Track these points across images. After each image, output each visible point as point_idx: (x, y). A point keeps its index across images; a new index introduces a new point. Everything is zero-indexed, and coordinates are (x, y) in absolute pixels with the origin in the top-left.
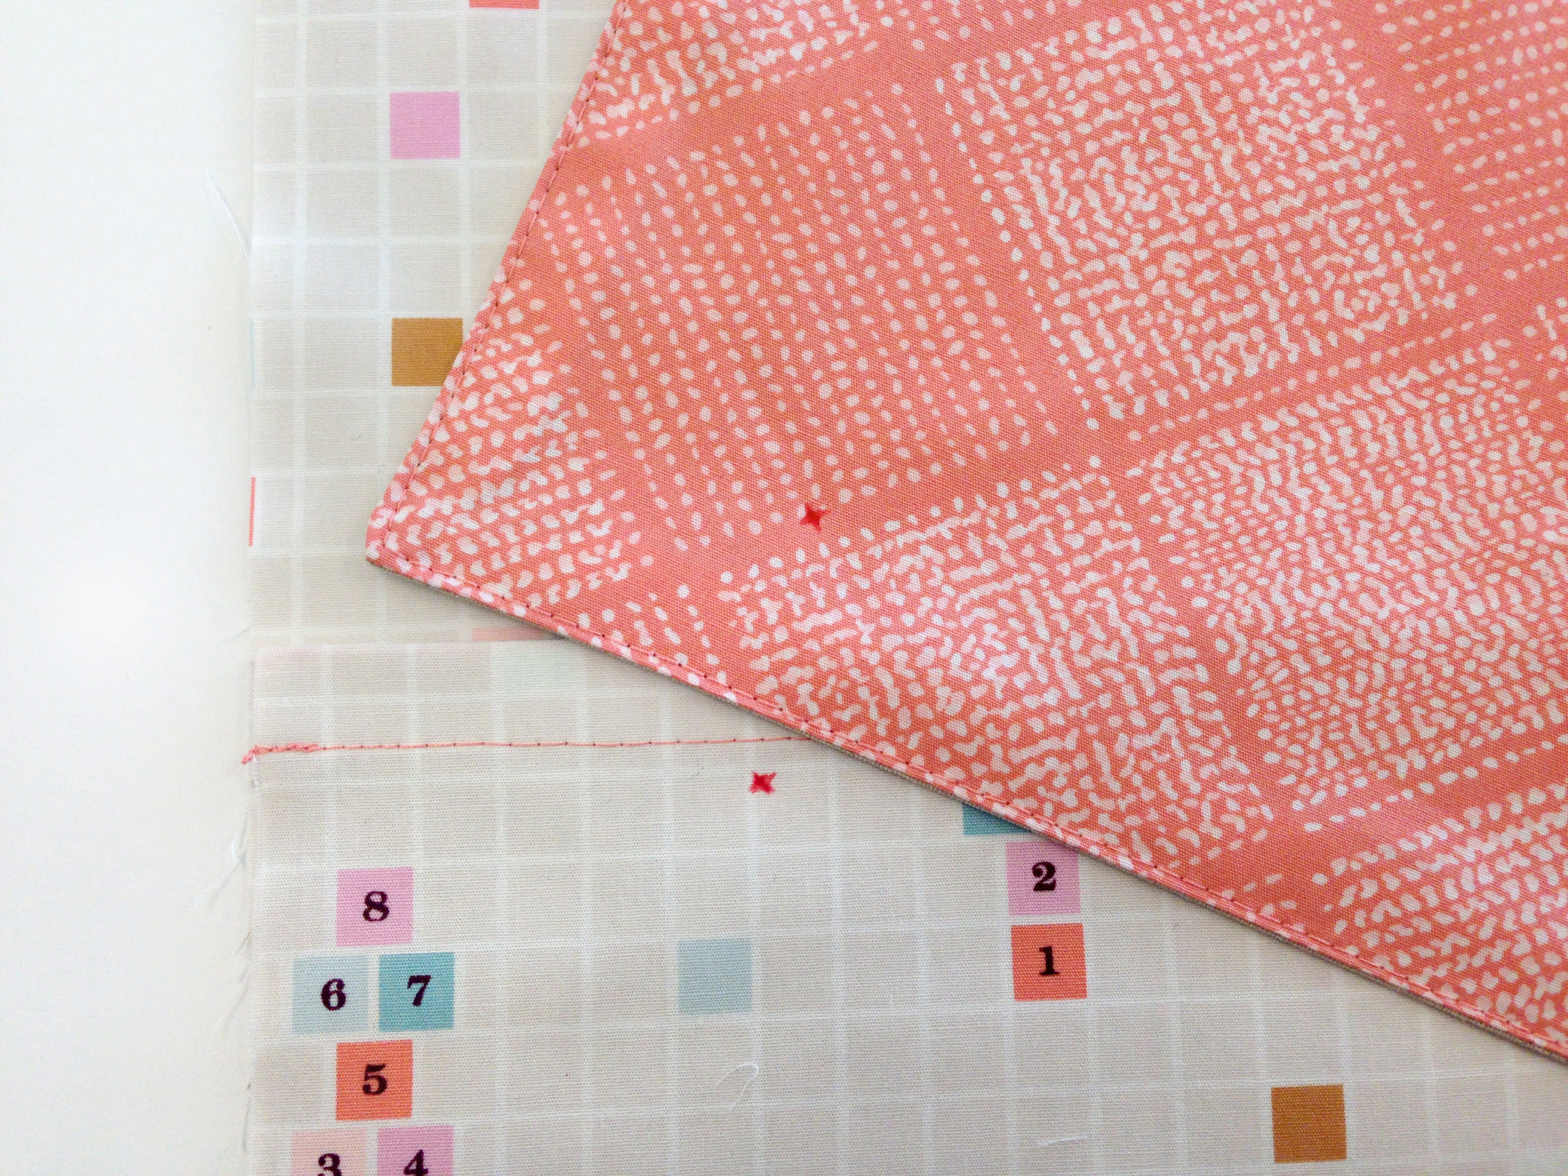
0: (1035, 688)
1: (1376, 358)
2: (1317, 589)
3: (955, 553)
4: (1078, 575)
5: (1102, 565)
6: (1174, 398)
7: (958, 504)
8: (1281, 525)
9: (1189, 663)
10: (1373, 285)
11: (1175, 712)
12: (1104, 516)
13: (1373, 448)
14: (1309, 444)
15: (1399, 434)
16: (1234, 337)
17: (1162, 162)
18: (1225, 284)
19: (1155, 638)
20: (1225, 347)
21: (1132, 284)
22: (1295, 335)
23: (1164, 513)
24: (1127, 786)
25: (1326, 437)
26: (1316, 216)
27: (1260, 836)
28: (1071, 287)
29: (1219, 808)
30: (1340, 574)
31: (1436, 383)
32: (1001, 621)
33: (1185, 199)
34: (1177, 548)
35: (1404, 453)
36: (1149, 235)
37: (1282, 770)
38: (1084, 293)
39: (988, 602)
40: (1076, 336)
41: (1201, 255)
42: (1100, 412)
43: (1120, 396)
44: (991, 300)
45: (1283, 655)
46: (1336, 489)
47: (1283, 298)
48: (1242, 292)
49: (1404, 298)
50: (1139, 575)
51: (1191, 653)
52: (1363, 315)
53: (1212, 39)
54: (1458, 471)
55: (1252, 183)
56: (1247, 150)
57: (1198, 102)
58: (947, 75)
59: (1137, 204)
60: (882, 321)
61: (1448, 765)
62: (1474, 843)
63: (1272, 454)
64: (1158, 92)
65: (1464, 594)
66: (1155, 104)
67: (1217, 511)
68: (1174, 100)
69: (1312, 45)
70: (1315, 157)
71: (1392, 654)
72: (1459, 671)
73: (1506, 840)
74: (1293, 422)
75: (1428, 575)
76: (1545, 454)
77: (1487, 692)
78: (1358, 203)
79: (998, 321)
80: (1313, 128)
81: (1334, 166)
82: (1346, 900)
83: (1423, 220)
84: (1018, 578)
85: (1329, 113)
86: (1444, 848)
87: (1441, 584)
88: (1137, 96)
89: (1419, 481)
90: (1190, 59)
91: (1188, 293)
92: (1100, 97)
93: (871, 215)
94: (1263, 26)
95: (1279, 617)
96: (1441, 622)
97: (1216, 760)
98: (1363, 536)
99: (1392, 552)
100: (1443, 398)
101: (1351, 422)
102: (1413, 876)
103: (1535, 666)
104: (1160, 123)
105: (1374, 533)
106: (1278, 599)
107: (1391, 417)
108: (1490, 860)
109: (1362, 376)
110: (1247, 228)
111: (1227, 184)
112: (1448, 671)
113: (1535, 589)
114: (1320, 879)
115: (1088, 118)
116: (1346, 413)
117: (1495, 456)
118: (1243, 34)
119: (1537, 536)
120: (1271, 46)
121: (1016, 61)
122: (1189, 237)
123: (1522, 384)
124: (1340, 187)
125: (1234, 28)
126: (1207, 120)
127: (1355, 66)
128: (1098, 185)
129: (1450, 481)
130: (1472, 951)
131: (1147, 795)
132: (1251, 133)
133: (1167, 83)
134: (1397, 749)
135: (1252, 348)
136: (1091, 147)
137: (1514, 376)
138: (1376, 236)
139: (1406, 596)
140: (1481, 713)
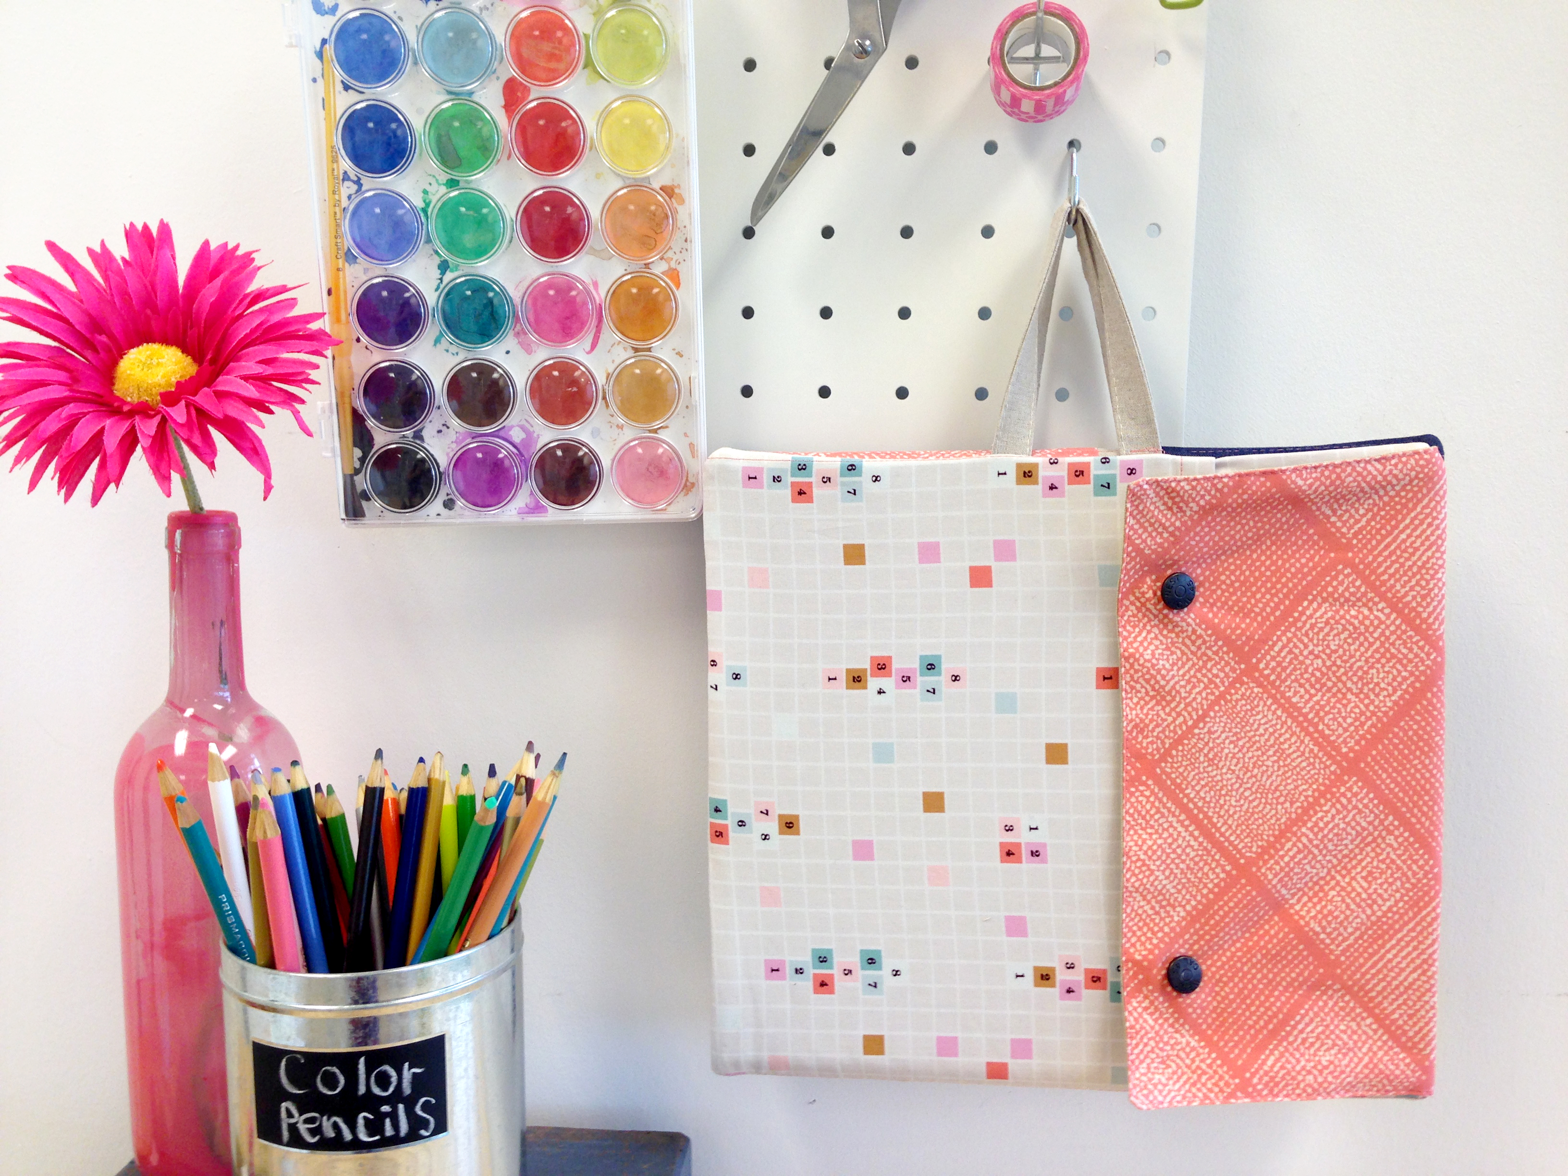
0: (1163, 677)
1: (1316, 735)
2: (1232, 746)
3: (1193, 637)
4: (1204, 675)
5: (1211, 681)
6: (1274, 681)
7: (1209, 632)
8: (1248, 728)
9: (1191, 718)
10: (1340, 725)
11: (1175, 720)
12: (1227, 676)
13: (1286, 746)
14: (1279, 727)
15: (1294, 752)
16: (1302, 690)
17: (1350, 645)
18: (1318, 680)
19: (1194, 704)
20: (1298, 689)
21: (1306, 653)
22: (1312, 708)
23: (1236, 693)
24: (1147, 715)
25: (1283, 731)
26: (1353, 698)
27: (1149, 757)
28: (1295, 635)
29: (1152, 743)
30: (1240, 751)
31: (1316, 756)
32: (1179, 659)
33: (1340, 657)
34: (1226, 702)
35: (1289, 755)
36: (1323, 651)
37: (1172, 757)
38: (1295, 640)
39: (1183, 653)
40: (1280, 644)
41: (1324, 669)
42: (1259, 661)
43: (1267, 665)
44: (1278, 613)
45: (1207, 744)
46: (1267, 740)
47: (1322, 699)
48: (1318, 686)
49: (1339, 736)
50: (1213, 693)
51: (1195, 717)
52: (1328, 726)
53: (1398, 642)
54: (1290, 773)
55: (1355, 674)
56: (1365, 669)
57: (1375, 647)
58: (1345, 568)
59: (1332, 643)
60: (1254, 584)
61: (1195, 804)
62: (1174, 820)
63: (1270, 717)
64: (1371, 634)
65: (1250, 789)
66: (1367, 635)
67: (1244, 708)
68: (1371, 640)
69: (1412, 674)
70: (1373, 690)
71: (1221, 775)
72: (1225, 796)
73: (1180, 829)
74: (1283, 719)
75: (1252, 776)
76: (1306, 797)
77: (1222, 806)
78: (1363, 709)
79: (1272, 618)
80: (1383, 685)
81: (1372, 697)
82: (1141, 788)
83: (1368, 731)
84: (1195, 659)
85: (1390, 688)
86: (1169, 811)
87: (1251, 781)
88: (1367, 628)
89: (1281, 763)
90: (1388, 638)
91: (1310, 670)
92: (1361, 617)
93: (1287, 565)
94: (1411, 656)
95: (1218, 738)
96: (1237, 785)
97: (1166, 737)
98: (1256, 753)
99: (1254, 764)
100: (1312, 760)
101: (1291, 736)
102: (1157, 804)
103: (1236, 817)
104: (1362, 639)
105: (1258, 756)
106: (1223, 736)
107: (1298, 748)
108: (1171, 826)
109: (1308, 734)
110: (1339, 679)
111: (1351, 667)
112: (1223, 792)
113: (1260, 808)
114: (1144, 778)
115: (1352, 617)
116: (1294, 734)
117: (1300, 782)
118: (1405, 651)
119: (1278, 803)
120: (1405, 661)
121: (1360, 587)
122: (1328, 663)
123: (1327, 782)
124: (1366, 701)
125: (1405, 647)
126: (1369, 653)
127: (1411, 690)
128: (1332, 629)
129: (1285, 772)
130: (1142, 829)
131: (1147, 721)
132: (1372, 667)
133: (1376, 635)
134: (1193, 789)
135: (1302, 697)
136: (1343, 622)
137: (1329, 779)
138: (1356, 719)
139: (1241, 773)
140: (1214, 808)
